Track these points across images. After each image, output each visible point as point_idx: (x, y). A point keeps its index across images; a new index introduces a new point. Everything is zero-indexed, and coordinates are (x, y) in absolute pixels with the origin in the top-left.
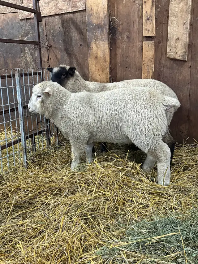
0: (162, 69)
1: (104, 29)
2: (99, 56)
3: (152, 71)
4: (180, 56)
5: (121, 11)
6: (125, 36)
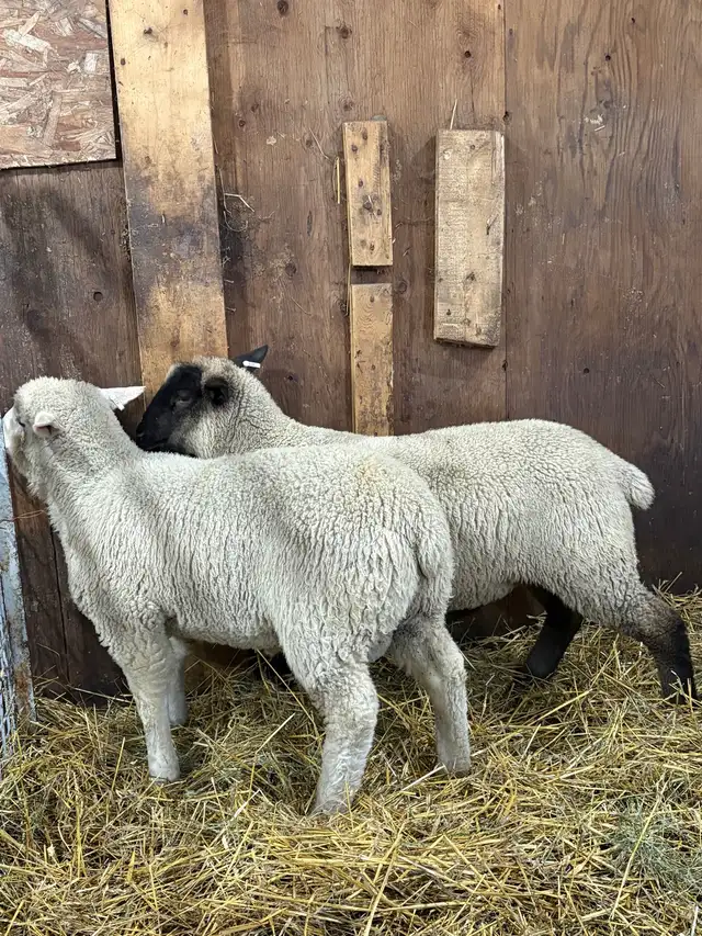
0: (416, 378)
1: (205, 238)
3: (388, 385)
4: (478, 334)
5: (262, 174)
6: (278, 264)
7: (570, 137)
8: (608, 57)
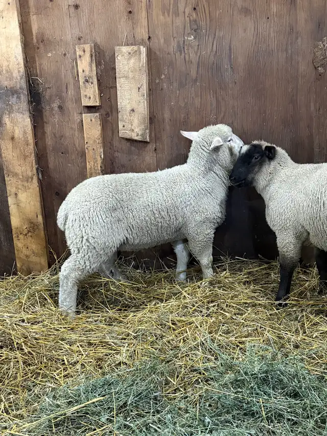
0: (116, 154)
1: (22, 96)
2: (16, 136)
3: (101, 157)
4: (137, 135)
5: (46, 68)
6: (55, 105)
7: (179, 46)
8: (195, 9)
